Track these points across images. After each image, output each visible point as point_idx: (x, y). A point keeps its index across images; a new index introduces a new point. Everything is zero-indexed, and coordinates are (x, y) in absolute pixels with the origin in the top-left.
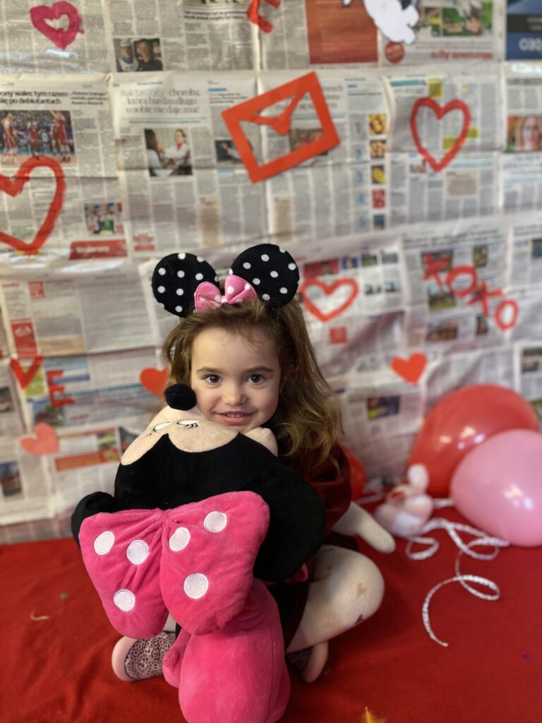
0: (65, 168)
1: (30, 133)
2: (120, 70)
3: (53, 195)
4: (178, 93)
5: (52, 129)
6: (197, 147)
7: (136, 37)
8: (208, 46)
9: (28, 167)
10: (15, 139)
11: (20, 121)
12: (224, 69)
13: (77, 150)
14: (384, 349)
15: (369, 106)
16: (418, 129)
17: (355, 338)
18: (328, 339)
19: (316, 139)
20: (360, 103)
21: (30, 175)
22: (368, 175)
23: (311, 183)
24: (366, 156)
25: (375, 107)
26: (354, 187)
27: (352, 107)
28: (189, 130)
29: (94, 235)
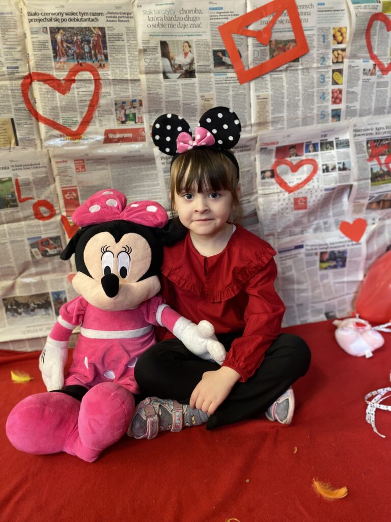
0: (101, 72)
1: (76, 44)
3: (92, 93)
4: (186, 12)
5: (92, 42)
6: (199, 56)
9: (74, 72)
10: (65, 50)
13: (109, 58)
14: (334, 215)
15: (334, 21)
16: (371, 40)
17: (314, 205)
18: (292, 206)
19: (291, 48)
20: (327, 19)
21: (76, 78)
22: (329, 78)
23: (285, 84)
24: (328, 61)
25: (339, 21)
26: (318, 87)
27: (320, 22)
28: (194, 42)
29: (121, 124)
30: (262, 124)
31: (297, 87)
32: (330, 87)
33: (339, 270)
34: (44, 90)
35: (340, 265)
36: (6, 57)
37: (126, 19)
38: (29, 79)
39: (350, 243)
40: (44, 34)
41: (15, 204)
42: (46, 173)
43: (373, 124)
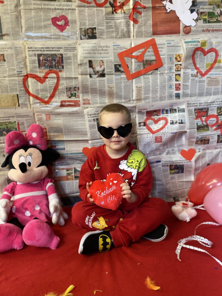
0: (60, 74)
1: (49, 61)
2: (81, 39)
3: (56, 83)
4: (102, 47)
5: (56, 60)
6: (107, 67)
7: (87, 27)
8: (113, 30)
9: (48, 74)
10: (44, 64)
11: (46, 57)
12: (119, 38)
13: (64, 67)
14: (178, 146)
15: (176, 51)
16: (195, 60)
17: (166, 141)
18: (154, 140)
19: (154, 64)
20: (172, 50)
21: (48, 76)
22: (174, 78)
23: (151, 80)
24: (173, 70)
25: (179, 51)
26: (168, 82)
27: (168, 51)
28: (105, 61)
29: (69, 98)
30: (138, 100)
31: (157, 82)
32: (174, 83)
33: (180, 174)
34: (33, 82)
35: (180, 172)
36: (17, 67)
37: (73, 50)
38: (27, 76)
39: (186, 161)
40: (35, 57)
42: (32, 120)
43: (197, 101)
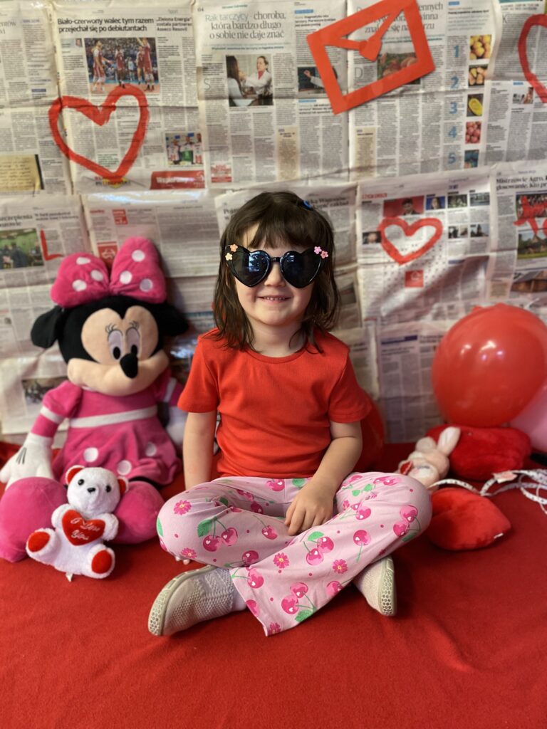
0: (149, 96)
1: (117, 60)
3: (137, 124)
4: (263, 17)
5: (137, 57)
6: (278, 75)
9: (115, 96)
10: (104, 68)
11: (108, 49)
13: (160, 78)
14: (465, 297)
15: (473, 26)
16: (528, 53)
17: (433, 283)
18: (403, 282)
19: (408, 64)
20: (462, 23)
21: (117, 104)
22: (463, 106)
23: (398, 114)
24: (463, 83)
25: (479, 26)
26: (446, 119)
27: (451, 28)
28: (272, 57)
29: (174, 165)
30: (363, 169)
31: (414, 119)
32: (464, 120)
34: (76, 119)
36: (31, 76)
37: (183, 27)
38: (59, 105)
40: (77, 47)
41: (40, 261)
42: (78, 224)
43: (526, 172)
